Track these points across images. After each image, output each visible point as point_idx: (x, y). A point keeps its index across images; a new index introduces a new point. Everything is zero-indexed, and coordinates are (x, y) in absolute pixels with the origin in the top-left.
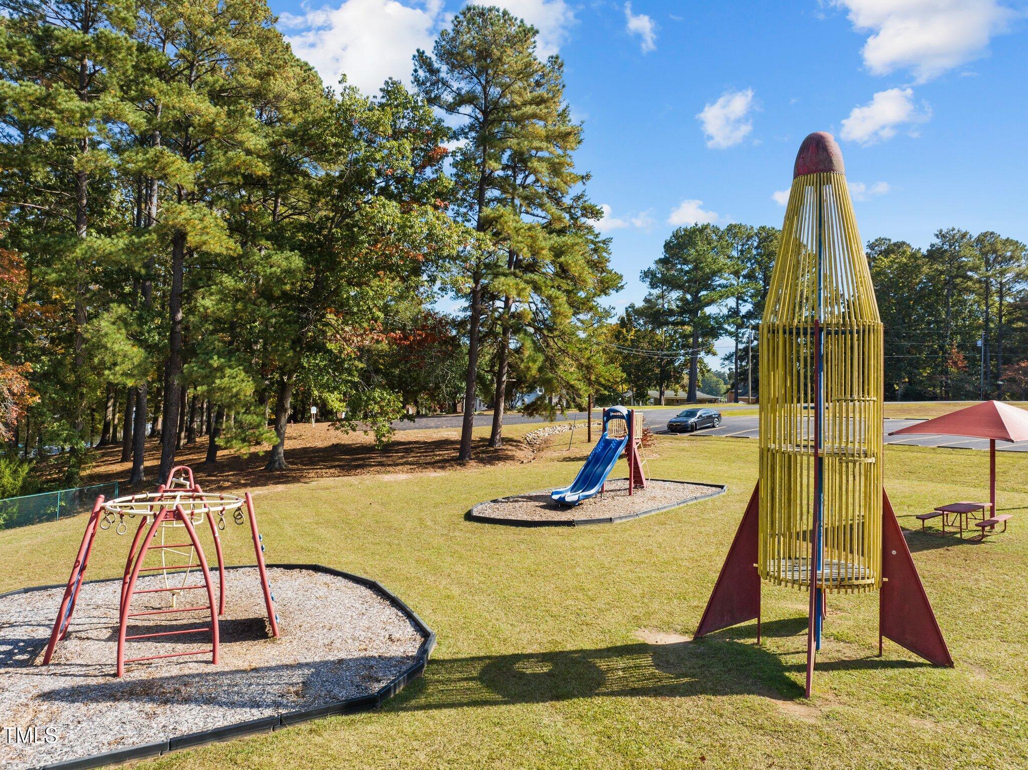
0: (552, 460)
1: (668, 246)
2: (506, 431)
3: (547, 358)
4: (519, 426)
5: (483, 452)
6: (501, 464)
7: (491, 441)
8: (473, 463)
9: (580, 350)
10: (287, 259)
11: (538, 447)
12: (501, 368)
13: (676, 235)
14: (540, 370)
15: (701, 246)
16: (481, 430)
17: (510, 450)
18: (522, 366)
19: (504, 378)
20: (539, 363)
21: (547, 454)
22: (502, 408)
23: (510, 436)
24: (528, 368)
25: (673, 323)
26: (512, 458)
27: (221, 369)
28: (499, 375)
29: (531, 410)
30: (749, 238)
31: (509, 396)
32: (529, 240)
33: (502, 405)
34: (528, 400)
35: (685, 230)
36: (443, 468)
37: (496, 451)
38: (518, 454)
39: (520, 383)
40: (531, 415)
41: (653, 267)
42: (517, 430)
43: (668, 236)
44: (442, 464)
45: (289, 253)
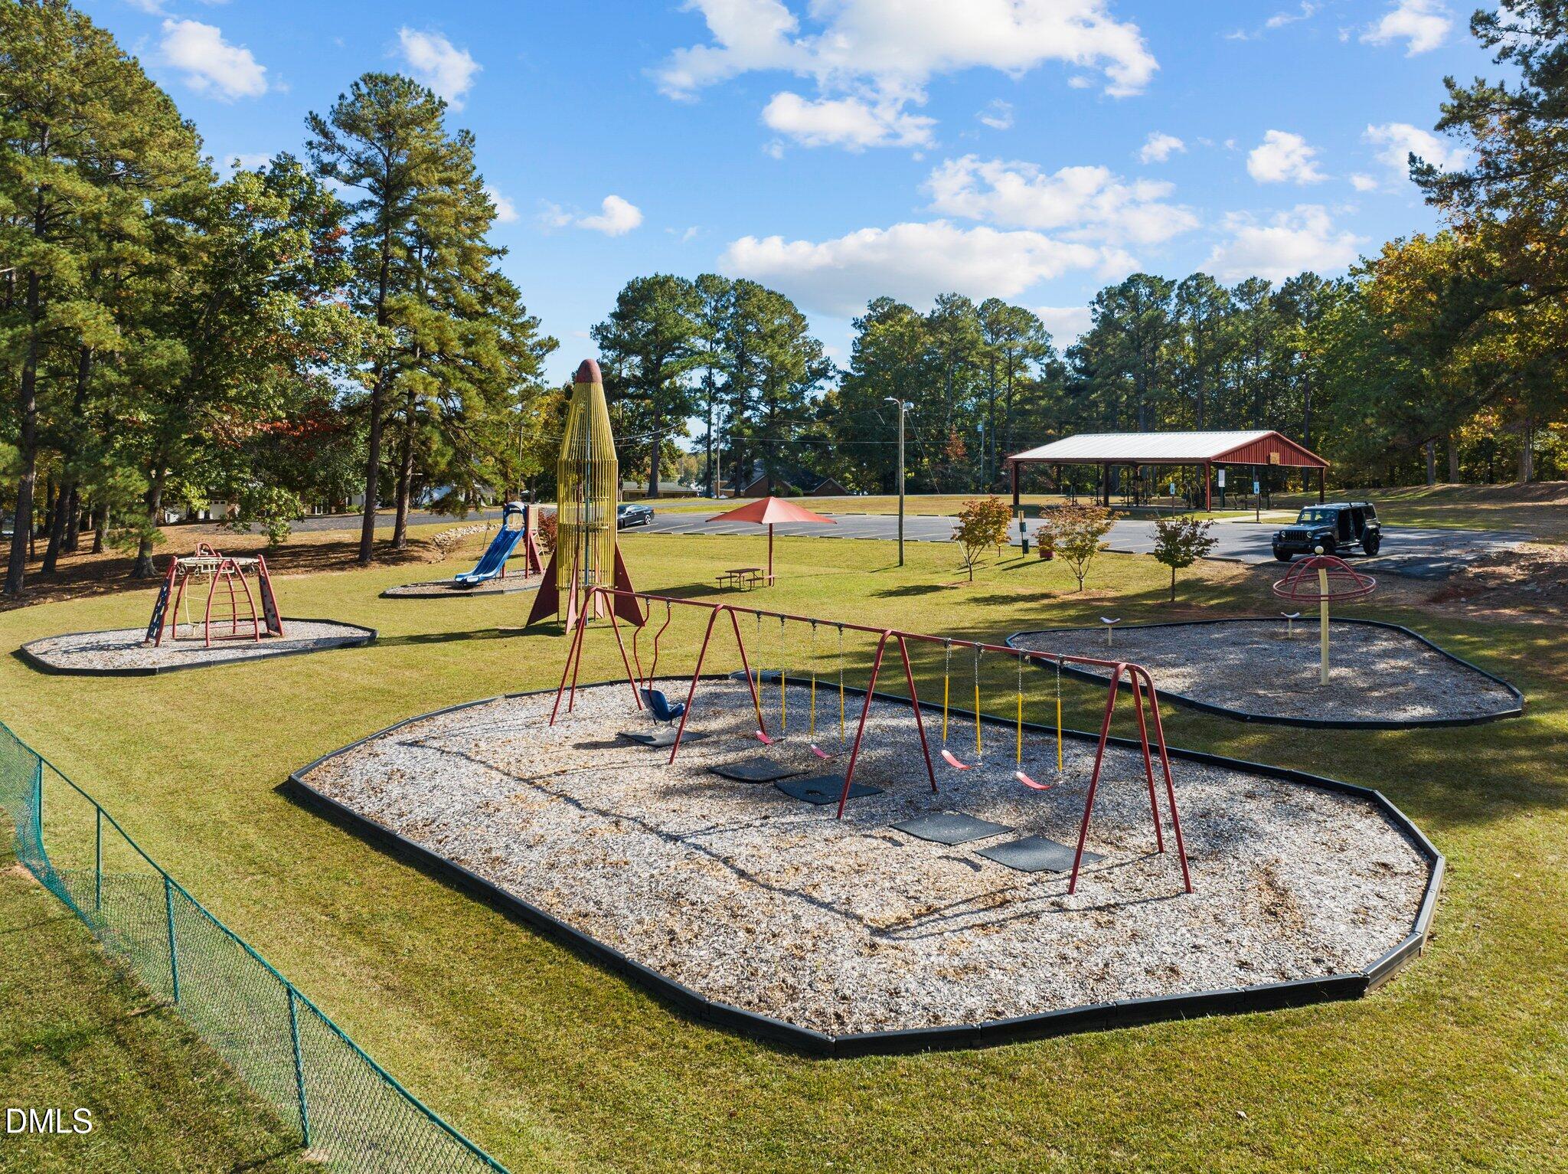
0: (463, 559)
1: (622, 299)
2: (410, 532)
3: (458, 450)
4: (427, 527)
5: (385, 554)
6: (406, 565)
7: (395, 542)
8: (375, 564)
9: (493, 444)
10: (169, 348)
11: (447, 548)
12: (406, 461)
13: (631, 286)
14: (450, 464)
15: (661, 303)
16: (383, 532)
17: (416, 551)
18: (430, 461)
19: (409, 472)
20: (448, 458)
21: (458, 554)
22: (406, 506)
23: (416, 537)
24: (437, 463)
25: (631, 397)
26: (419, 559)
27: (112, 468)
28: (404, 468)
29: (440, 507)
30: (724, 293)
31: (415, 490)
32: (437, 332)
33: (407, 502)
34: (436, 495)
35: (643, 281)
36: (342, 569)
37: (400, 552)
38: (425, 554)
39: (428, 476)
40: (441, 512)
41: (608, 321)
42: (423, 532)
43: (622, 287)
44: (341, 566)
45: (171, 342)
